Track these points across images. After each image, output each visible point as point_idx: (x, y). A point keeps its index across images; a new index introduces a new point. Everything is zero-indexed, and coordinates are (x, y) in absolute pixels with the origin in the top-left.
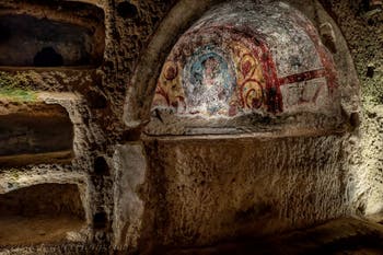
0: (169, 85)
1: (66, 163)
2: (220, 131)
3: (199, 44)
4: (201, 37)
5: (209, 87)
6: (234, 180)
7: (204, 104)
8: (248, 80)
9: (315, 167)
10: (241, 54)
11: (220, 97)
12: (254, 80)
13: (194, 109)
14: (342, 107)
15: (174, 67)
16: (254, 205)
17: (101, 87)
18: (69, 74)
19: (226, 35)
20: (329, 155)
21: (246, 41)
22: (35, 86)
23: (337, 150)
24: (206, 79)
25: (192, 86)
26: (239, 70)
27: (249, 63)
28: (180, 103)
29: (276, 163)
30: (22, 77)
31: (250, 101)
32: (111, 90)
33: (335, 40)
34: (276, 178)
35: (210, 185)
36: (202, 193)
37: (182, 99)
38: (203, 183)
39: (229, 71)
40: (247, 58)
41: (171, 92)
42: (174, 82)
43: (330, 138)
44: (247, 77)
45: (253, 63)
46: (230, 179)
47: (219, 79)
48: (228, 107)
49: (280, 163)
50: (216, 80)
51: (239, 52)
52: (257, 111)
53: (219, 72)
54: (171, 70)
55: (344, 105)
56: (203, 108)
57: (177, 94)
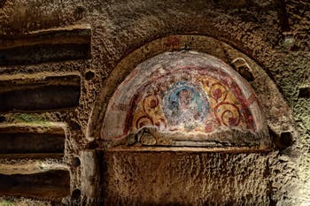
0: (153, 111)
1: (60, 159)
2: (200, 144)
3: (172, 82)
4: (174, 77)
5: (185, 111)
6: (154, 181)
7: (182, 124)
8: (221, 103)
9: (232, 180)
10: (210, 84)
11: (196, 118)
12: (228, 103)
13: (173, 128)
14: (269, 128)
15: (155, 99)
16: (170, 203)
17: (77, 118)
18: (62, 113)
19: (194, 72)
20: (251, 171)
21: (213, 74)
22: (48, 119)
23: (263, 167)
24: (181, 105)
25: (171, 111)
26: (210, 96)
27: (219, 90)
28: (162, 124)
29: (189, 173)
30: (43, 115)
31: (226, 120)
32: (81, 120)
33: (251, 70)
34: (190, 184)
35: (136, 182)
36: (130, 188)
37: (162, 120)
38: (131, 180)
39: (202, 98)
40: (217, 87)
41: (154, 116)
42: (156, 109)
43: (251, 156)
44: (219, 102)
45: (223, 90)
46: (151, 180)
47: (193, 105)
48: (204, 126)
49: (194, 173)
50: (190, 105)
51: (208, 84)
52: (236, 128)
53: (193, 99)
54: (153, 101)
55: (271, 125)
56: (181, 126)
57: (159, 117)
